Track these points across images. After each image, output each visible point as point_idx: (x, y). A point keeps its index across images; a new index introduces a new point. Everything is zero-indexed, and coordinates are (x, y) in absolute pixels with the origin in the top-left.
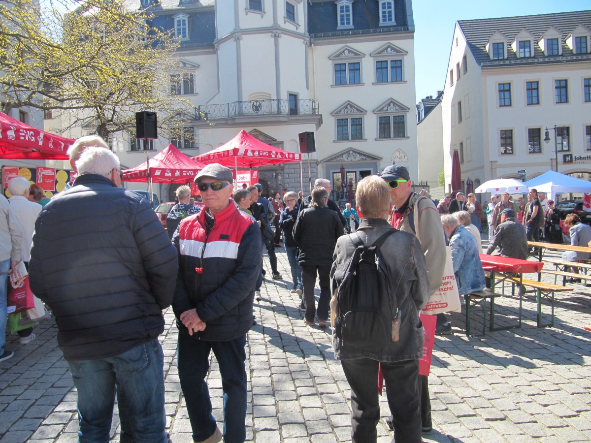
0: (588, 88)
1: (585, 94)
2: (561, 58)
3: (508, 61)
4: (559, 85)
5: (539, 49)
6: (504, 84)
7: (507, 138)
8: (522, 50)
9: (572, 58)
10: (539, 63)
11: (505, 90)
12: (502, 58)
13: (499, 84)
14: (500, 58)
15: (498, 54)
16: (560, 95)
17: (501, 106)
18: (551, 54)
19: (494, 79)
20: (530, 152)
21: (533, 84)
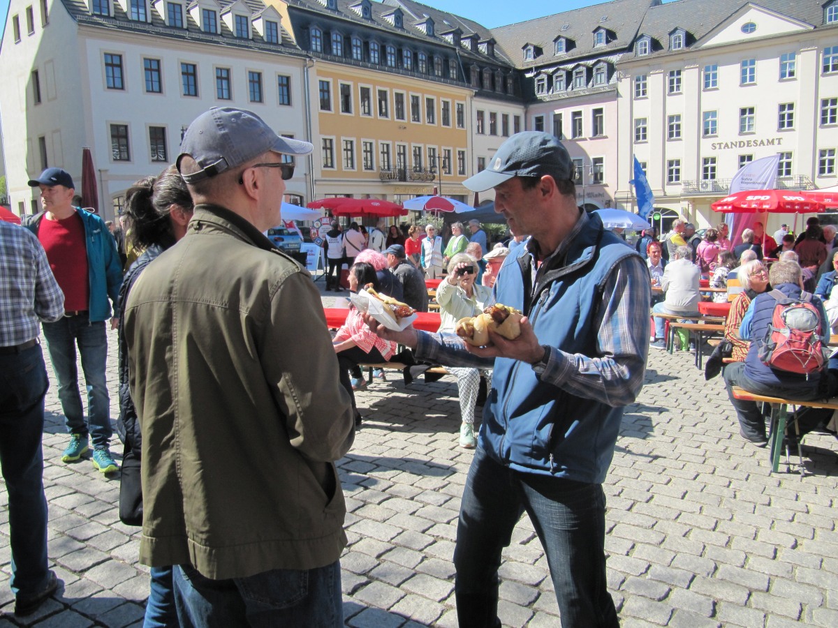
0: (219, 80)
1: (218, 88)
2: (187, 34)
3: (118, 22)
4: (186, 71)
5: (157, 14)
6: (112, 55)
7: (120, 134)
8: (135, 10)
9: (202, 36)
10: (157, 33)
11: (114, 64)
12: (106, 14)
13: (106, 54)
14: (103, 14)
15: (100, 6)
16: (187, 85)
17: (109, 88)
18: (173, 24)
19: (97, 46)
20: (153, 161)
21: (153, 62)
